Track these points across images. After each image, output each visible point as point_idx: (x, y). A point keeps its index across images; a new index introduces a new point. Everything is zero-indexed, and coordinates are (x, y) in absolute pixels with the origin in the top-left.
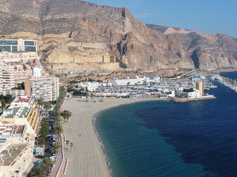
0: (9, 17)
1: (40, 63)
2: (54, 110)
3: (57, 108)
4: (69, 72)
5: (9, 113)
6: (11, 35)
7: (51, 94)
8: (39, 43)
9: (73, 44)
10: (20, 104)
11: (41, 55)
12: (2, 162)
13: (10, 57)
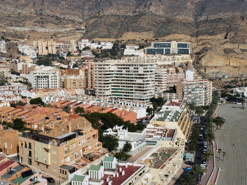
0: (163, 19)
1: (193, 66)
2: (206, 116)
3: (209, 113)
4: (224, 76)
5: (160, 116)
6: (165, 38)
7: (204, 99)
8: (192, 45)
9: (228, 46)
10: (171, 108)
11: (194, 58)
12: (152, 164)
13: (162, 60)
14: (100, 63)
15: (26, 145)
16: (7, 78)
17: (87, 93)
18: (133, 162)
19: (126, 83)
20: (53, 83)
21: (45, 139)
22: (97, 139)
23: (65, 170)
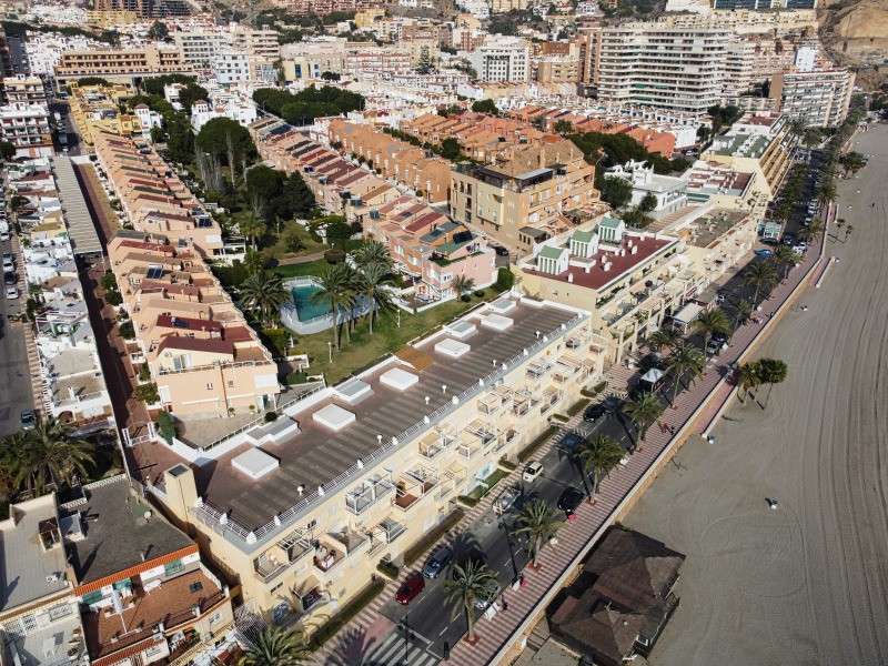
1: (817, 37)
2: (825, 148)
3: (834, 145)
5: (724, 145)
7: (828, 113)
10: (751, 128)
11: (823, 18)
12: (692, 238)
13: (750, 21)
14: (614, 30)
15: (462, 187)
16: (433, 60)
17: (580, 93)
18: (655, 231)
19: (663, 74)
20: (517, 71)
21: (497, 179)
22: (592, 184)
23: (527, 236)
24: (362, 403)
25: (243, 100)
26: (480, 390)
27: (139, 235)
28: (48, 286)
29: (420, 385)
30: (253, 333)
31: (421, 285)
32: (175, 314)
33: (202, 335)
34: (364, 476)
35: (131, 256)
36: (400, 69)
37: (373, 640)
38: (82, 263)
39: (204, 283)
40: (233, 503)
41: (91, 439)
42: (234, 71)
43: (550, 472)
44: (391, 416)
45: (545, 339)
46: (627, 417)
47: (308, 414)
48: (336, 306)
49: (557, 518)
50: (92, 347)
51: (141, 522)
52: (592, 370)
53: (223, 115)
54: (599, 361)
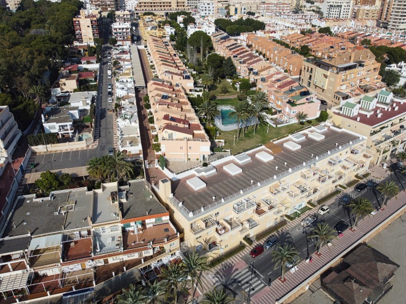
15: (308, 69)
16: (301, 7)
17: (378, 25)
20: (345, 13)
21: (326, 66)
22: (377, 73)
23: (338, 96)
24: (245, 165)
25: (210, 23)
26: (303, 167)
27: (160, 80)
28: (123, 98)
29: (274, 161)
30: (202, 127)
31: (281, 114)
32: (171, 115)
33: (181, 125)
34: (243, 197)
35: (156, 89)
36: (285, 11)
37: (237, 269)
38: (137, 90)
39: (184, 103)
40: (185, 198)
41: (133, 162)
42: (207, 10)
43: (333, 212)
44: (259, 173)
45: (340, 147)
46: (378, 192)
47: (221, 166)
48: (240, 119)
49: (333, 234)
50: (137, 125)
51: (148, 199)
52: (363, 166)
53: (201, 30)
54: (367, 162)
